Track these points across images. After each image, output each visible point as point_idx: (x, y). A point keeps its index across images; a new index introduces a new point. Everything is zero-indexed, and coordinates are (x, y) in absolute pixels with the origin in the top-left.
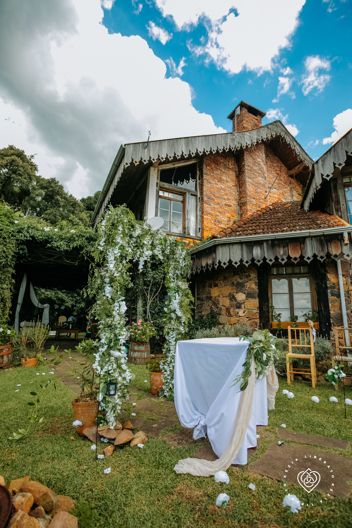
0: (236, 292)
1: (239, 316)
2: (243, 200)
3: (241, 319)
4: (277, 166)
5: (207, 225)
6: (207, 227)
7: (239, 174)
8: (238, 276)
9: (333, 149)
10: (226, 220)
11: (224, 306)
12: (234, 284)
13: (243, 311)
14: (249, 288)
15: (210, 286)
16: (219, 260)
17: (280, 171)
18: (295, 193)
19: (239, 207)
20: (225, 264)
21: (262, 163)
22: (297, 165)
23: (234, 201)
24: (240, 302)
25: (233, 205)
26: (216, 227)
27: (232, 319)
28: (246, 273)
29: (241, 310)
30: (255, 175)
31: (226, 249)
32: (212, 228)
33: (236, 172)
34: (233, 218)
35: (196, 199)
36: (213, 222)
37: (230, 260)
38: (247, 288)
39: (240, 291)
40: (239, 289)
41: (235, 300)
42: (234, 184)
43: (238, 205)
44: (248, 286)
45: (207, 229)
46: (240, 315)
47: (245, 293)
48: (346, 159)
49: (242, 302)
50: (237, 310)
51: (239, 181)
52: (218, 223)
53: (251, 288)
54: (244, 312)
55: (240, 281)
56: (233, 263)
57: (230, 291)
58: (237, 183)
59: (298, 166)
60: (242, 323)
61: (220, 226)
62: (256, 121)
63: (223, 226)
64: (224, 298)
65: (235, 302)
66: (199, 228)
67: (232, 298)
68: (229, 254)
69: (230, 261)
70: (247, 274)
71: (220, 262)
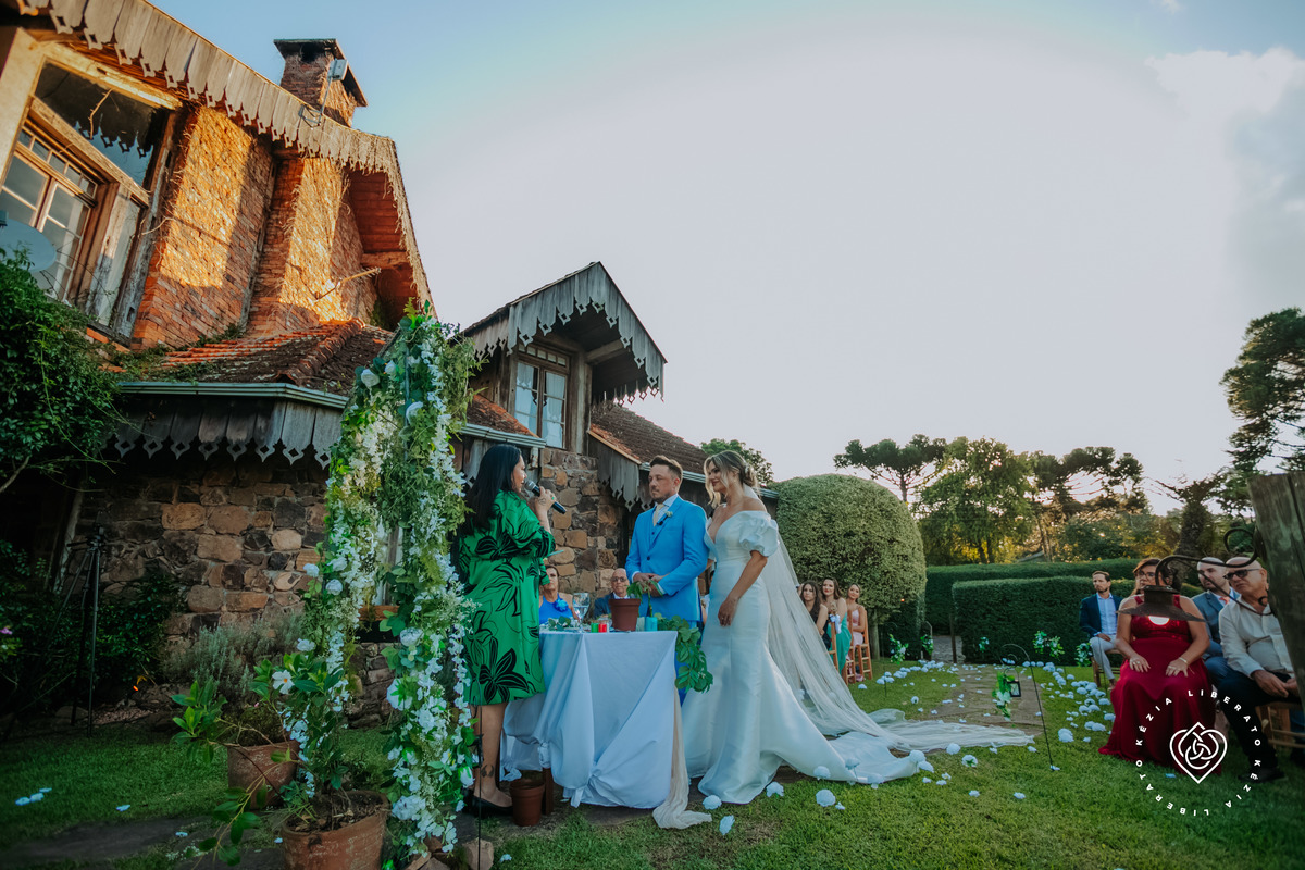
0: (275, 528)
1: (275, 589)
2: (267, 279)
3: (281, 596)
4: (348, 231)
5: (161, 310)
6: (160, 316)
7: (271, 207)
8: (289, 486)
9: (540, 295)
10: (211, 312)
11: (218, 560)
12: (271, 505)
13: (289, 576)
14: (315, 519)
15: (165, 498)
16: (280, 441)
17: (350, 244)
18: (362, 306)
19: (249, 292)
20: (294, 453)
21: (331, 212)
22: (388, 251)
23: (244, 272)
24: (284, 553)
25: (238, 280)
26: (184, 323)
27: (245, 597)
28: (313, 481)
29: (282, 573)
30: (313, 231)
31: (305, 416)
32: (172, 323)
33: (266, 197)
34: (231, 315)
35: (141, 216)
36: (178, 306)
37: (311, 446)
38: (310, 521)
39: (290, 526)
40: (286, 520)
41: (269, 546)
42: (253, 227)
43: (251, 285)
44: (314, 515)
45: (159, 321)
46: (279, 587)
47: (301, 533)
48: (554, 321)
49: (290, 553)
50: (271, 574)
51: (267, 225)
52: (190, 315)
53: (320, 520)
54: (291, 581)
55: (293, 499)
56: (317, 457)
57: (250, 521)
58: (261, 227)
59: (391, 255)
60: (282, 609)
61: (194, 324)
62: (345, 105)
63: (201, 328)
64: (220, 538)
65: (267, 551)
66: (132, 310)
67: (256, 539)
68: (310, 431)
69: (310, 450)
70: (315, 485)
71: (280, 446)
